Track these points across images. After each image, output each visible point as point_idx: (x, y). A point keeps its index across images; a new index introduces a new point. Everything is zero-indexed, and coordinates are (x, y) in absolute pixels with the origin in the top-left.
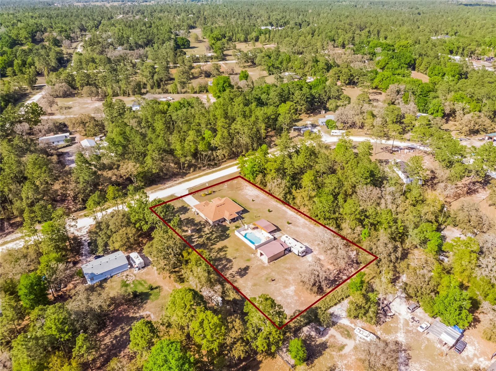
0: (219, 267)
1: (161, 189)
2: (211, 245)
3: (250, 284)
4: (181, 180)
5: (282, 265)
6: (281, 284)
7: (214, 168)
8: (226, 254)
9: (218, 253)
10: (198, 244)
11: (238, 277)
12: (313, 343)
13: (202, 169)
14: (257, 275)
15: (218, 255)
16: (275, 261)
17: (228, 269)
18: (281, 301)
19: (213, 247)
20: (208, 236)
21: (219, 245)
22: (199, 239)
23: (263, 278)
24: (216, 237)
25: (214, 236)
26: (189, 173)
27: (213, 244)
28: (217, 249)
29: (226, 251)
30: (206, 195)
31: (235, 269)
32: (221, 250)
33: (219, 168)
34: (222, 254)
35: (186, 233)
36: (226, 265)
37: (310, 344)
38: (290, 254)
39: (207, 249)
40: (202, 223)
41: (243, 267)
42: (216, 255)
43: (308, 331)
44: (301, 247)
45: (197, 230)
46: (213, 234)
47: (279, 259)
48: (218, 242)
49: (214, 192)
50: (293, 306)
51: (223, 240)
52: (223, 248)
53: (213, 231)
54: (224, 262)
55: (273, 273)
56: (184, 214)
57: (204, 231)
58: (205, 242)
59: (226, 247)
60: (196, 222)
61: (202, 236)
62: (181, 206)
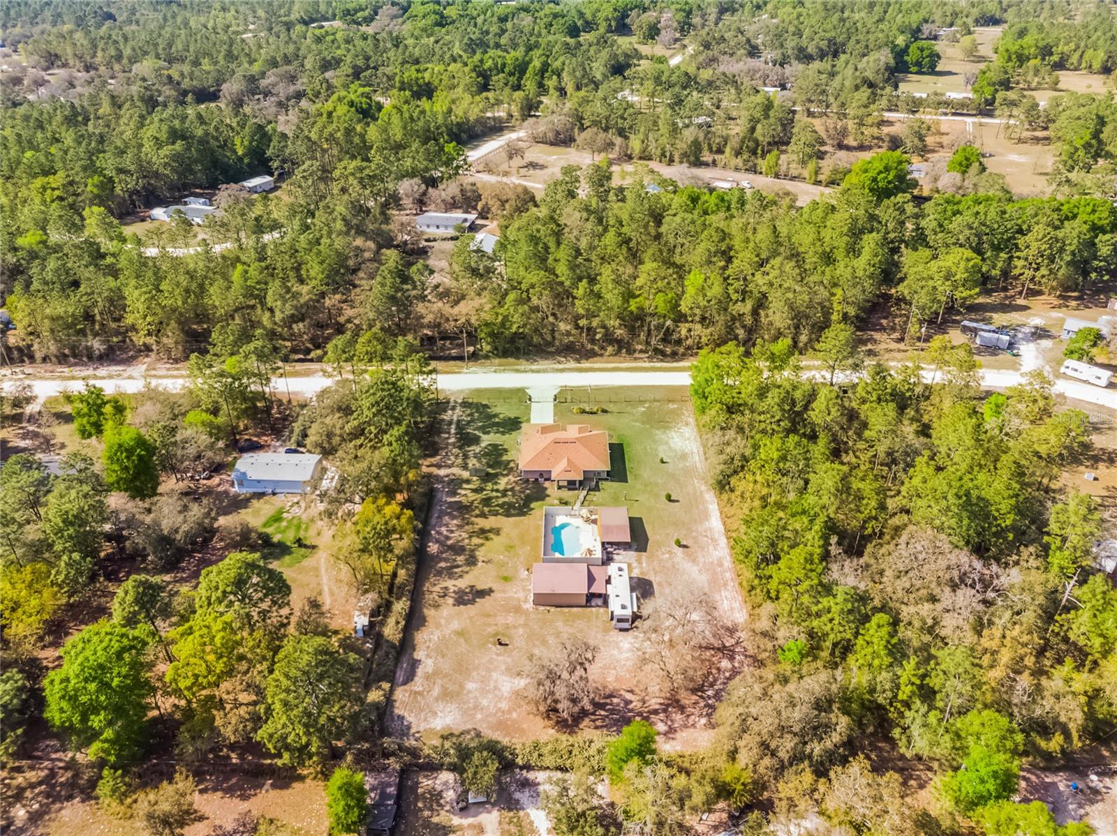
0: (443, 564)
1: (517, 371)
2: (477, 516)
3: (455, 625)
4: (572, 364)
5: (560, 624)
6: (509, 660)
7: (662, 361)
8: (482, 545)
9: (470, 537)
10: (460, 502)
11: (450, 601)
12: (426, 813)
13: (637, 355)
14: (489, 616)
15: (467, 541)
16: (553, 609)
17: (451, 576)
18: (469, 692)
19: (477, 520)
21: (492, 522)
22: (471, 495)
23: (491, 630)
24: (501, 506)
25: (501, 501)
26: (602, 355)
27: (483, 515)
28: (477, 528)
29: (487, 539)
30: (583, 412)
31: (462, 583)
32: (483, 532)
33: (675, 365)
34: (476, 541)
35: (463, 473)
36: (458, 566)
37: (421, 810)
38: (602, 610)
39: (463, 519)
40: (512, 465)
41: (480, 587)
42: (463, 540)
43: (446, 783)
44: (624, 607)
45: (488, 474)
46: (504, 496)
47: (566, 610)
48: (496, 515)
49: (604, 411)
50: (479, 716)
51: (508, 515)
52: (491, 531)
53: (512, 489)
54: (460, 559)
55: (521, 631)
56: (503, 433)
57: (496, 483)
58: (476, 504)
59: (497, 532)
60: (505, 458)
61: (482, 490)
62: (512, 416)
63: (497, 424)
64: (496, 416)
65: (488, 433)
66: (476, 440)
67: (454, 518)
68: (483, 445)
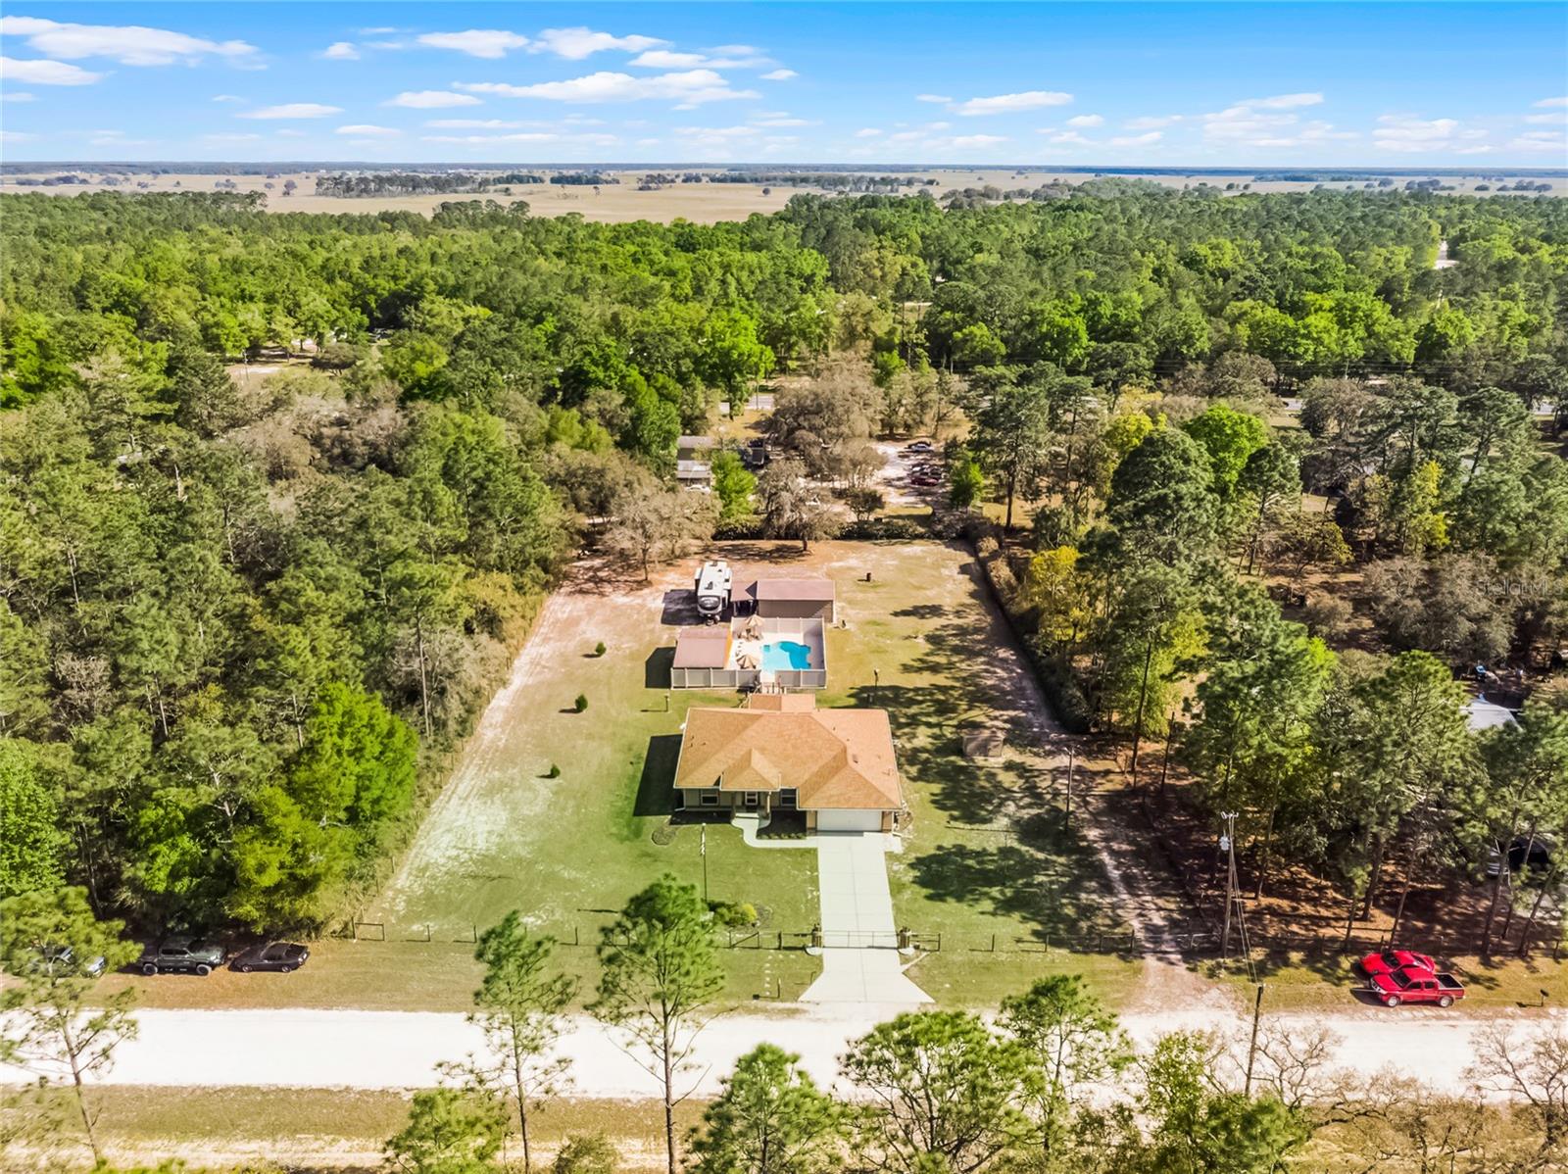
0: (979, 638)
2: (953, 688)
3: (932, 594)
8: (927, 655)
9: (953, 663)
10: (996, 709)
11: (948, 609)
14: (893, 599)
15: (956, 660)
17: (960, 628)
19: (950, 683)
20: (933, 720)
21: (925, 680)
22: (982, 719)
24: (911, 702)
25: (914, 710)
27: (943, 689)
28: (947, 672)
29: (921, 659)
31: (938, 621)
32: (935, 669)
34: (943, 660)
35: (1018, 758)
36: (956, 635)
39: (977, 686)
40: (914, 770)
42: (962, 661)
46: (913, 717)
48: (916, 690)
51: (895, 689)
52: (919, 670)
56: (961, 851)
57: (935, 737)
58: (963, 705)
59: (907, 668)
60: (936, 788)
61: (959, 726)
62: (951, 904)
63: (989, 878)
64: (1006, 906)
65: (1006, 852)
66: (1028, 831)
67: (992, 687)
68: (1002, 822)
